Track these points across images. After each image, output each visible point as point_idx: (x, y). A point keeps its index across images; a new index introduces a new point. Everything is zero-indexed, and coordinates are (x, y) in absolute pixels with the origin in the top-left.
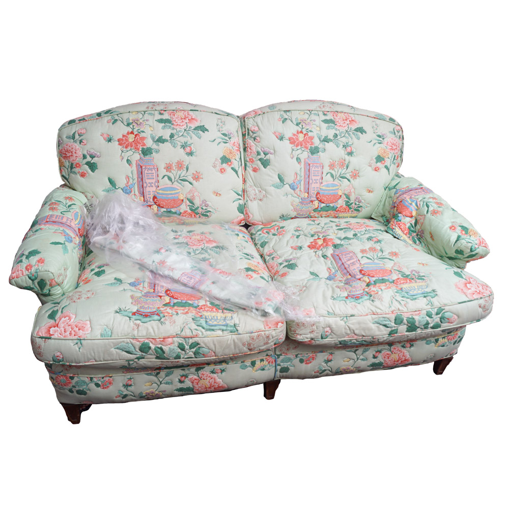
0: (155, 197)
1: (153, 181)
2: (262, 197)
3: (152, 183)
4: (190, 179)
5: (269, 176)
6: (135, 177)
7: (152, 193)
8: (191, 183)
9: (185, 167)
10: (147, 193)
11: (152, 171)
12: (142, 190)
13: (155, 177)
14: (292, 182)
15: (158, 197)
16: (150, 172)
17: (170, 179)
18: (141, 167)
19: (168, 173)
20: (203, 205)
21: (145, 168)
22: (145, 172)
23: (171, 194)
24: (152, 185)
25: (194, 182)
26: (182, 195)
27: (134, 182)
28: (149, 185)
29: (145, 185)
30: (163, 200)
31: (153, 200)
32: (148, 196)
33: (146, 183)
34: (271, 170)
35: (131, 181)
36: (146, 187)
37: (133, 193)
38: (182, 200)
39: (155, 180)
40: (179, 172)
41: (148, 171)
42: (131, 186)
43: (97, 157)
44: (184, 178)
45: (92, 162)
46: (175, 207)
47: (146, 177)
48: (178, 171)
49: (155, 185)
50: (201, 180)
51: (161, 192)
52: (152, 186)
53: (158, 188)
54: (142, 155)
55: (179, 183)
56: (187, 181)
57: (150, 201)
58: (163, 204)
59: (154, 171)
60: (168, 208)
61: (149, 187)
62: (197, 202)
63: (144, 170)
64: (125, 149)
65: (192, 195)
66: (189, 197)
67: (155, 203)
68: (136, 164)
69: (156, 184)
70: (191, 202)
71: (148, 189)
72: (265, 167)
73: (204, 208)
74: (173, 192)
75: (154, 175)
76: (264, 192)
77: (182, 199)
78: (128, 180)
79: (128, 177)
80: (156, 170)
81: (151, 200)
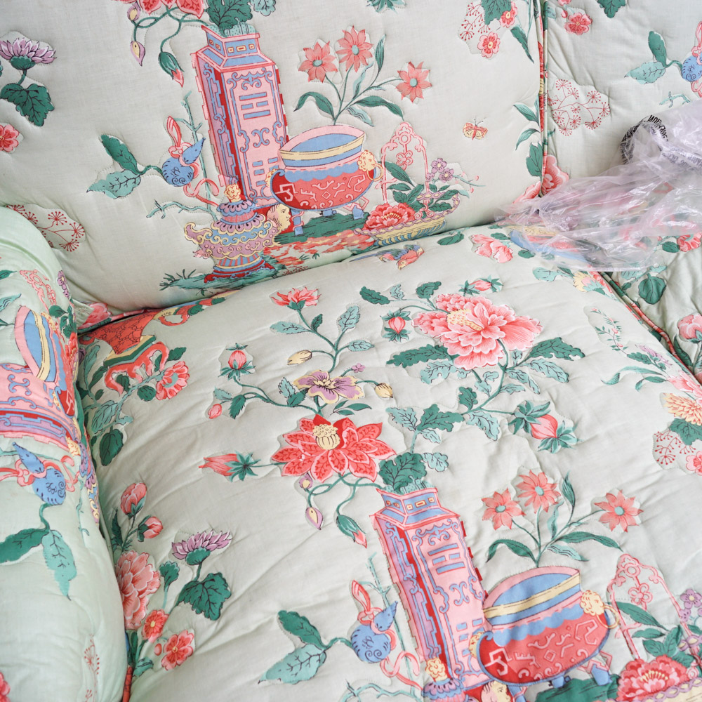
0: (278, 180)
1: (268, 122)
2: (596, 114)
3: (266, 130)
4: (391, 93)
5: (624, 41)
6: (201, 116)
7: (267, 167)
8: (395, 109)
9: (373, 51)
10: (251, 170)
11: (259, 85)
12: (230, 161)
13: (271, 107)
14: (690, 55)
15: (292, 175)
16: (252, 90)
17: (324, 104)
18: (218, 76)
19: (316, 86)
20: (437, 175)
21: (234, 80)
22: (237, 93)
23: (335, 159)
24: (266, 136)
25: (405, 103)
26: (368, 156)
27: (200, 137)
28: (256, 139)
29: (240, 142)
30: (309, 185)
31: (275, 188)
32: (254, 179)
33: (242, 133)
34: (630, 23)
35: (187, 133)
36: (244, 150)
37: (200, 176)
38: (372, 173)
39: (272, 119)
40: (354, 75)
41: (243, 87)
42: (190, 155)
43: (43, 61)
44: (373, 92)
45: (25, 85)
46: (350, 200)
47: (241, 113)
48: (348, 70)
49: (275, 135)
50: (426, 92)
51: (297, 157)
52: (267, 142)
53: (288, 146)
54: (213, 28)
55: (358, 115)
56: (383, 103)
57: (263, 196)
58: (308, 198)
59: (266, 87)
60: (326, 207)
61: (255, 145)
62: (418, 172)
63: (228, 87)
64: (144, 14)
65: (401, 149)
66: (391, 157)
67: (282, 198)
68: (198, 67)
69: (280, 132)
70: (400, 174)
71: (253, 155)
72: (610, 13)
73: (439, 184)
74: (340, 151)
75: (270, 98)
76: (604, 98)
77: (370, 168)
78: (174, 132)
79: (173, 123)
80: (273, 78)
81: (268, 191)
